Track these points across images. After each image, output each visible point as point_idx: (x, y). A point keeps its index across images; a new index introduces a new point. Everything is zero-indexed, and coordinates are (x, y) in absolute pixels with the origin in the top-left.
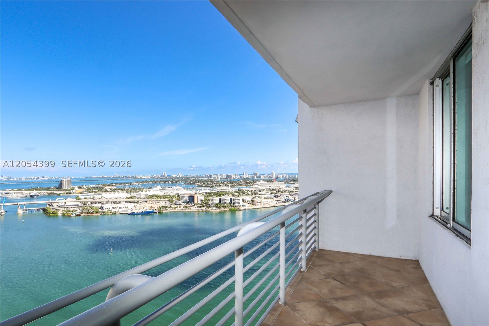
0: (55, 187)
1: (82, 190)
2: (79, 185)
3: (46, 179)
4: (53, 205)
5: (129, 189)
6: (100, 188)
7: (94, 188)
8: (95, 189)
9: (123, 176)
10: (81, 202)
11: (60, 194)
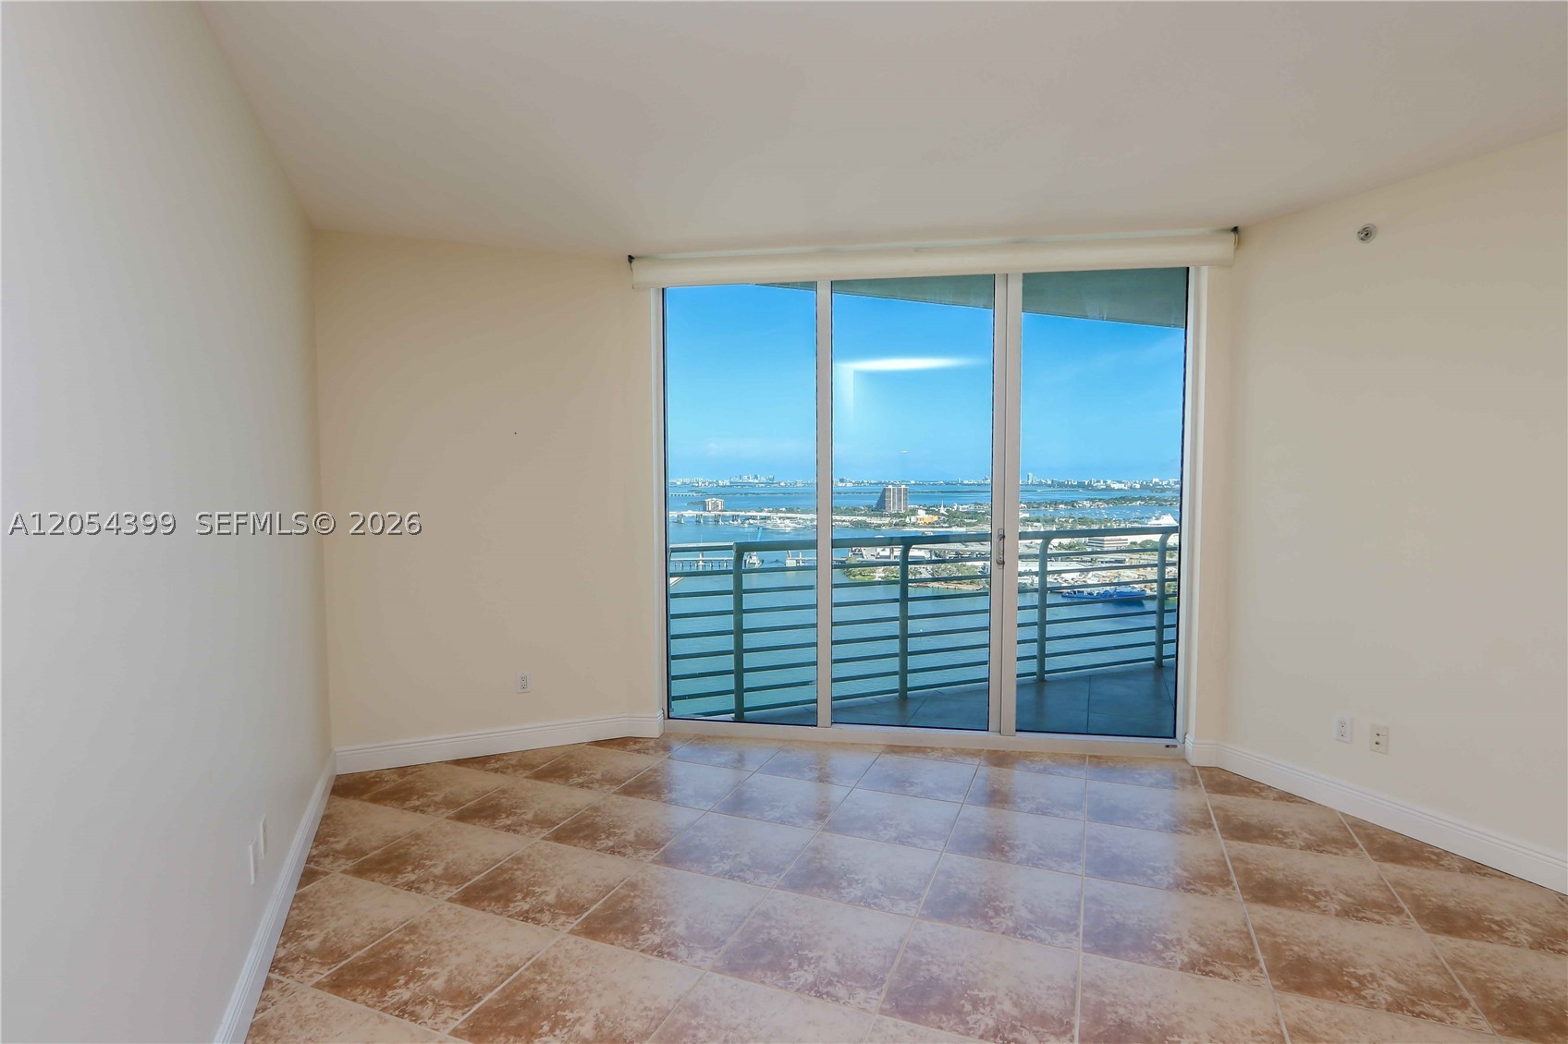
0: (869, 507)
1: (936, 518)
2: (928, 503)
3: (849, 485)
4: (862, 554)
5: (1067, 522)
6: (984, 514)
7: (968, 513)
8: (969, 516)
9: (1053, 481)
10: (930, 551)
11: (879, 526)
